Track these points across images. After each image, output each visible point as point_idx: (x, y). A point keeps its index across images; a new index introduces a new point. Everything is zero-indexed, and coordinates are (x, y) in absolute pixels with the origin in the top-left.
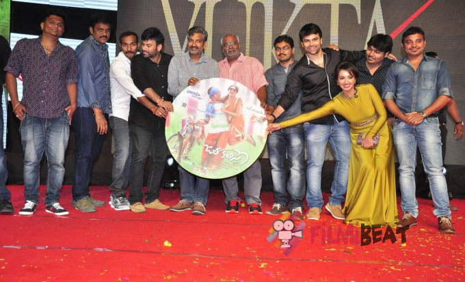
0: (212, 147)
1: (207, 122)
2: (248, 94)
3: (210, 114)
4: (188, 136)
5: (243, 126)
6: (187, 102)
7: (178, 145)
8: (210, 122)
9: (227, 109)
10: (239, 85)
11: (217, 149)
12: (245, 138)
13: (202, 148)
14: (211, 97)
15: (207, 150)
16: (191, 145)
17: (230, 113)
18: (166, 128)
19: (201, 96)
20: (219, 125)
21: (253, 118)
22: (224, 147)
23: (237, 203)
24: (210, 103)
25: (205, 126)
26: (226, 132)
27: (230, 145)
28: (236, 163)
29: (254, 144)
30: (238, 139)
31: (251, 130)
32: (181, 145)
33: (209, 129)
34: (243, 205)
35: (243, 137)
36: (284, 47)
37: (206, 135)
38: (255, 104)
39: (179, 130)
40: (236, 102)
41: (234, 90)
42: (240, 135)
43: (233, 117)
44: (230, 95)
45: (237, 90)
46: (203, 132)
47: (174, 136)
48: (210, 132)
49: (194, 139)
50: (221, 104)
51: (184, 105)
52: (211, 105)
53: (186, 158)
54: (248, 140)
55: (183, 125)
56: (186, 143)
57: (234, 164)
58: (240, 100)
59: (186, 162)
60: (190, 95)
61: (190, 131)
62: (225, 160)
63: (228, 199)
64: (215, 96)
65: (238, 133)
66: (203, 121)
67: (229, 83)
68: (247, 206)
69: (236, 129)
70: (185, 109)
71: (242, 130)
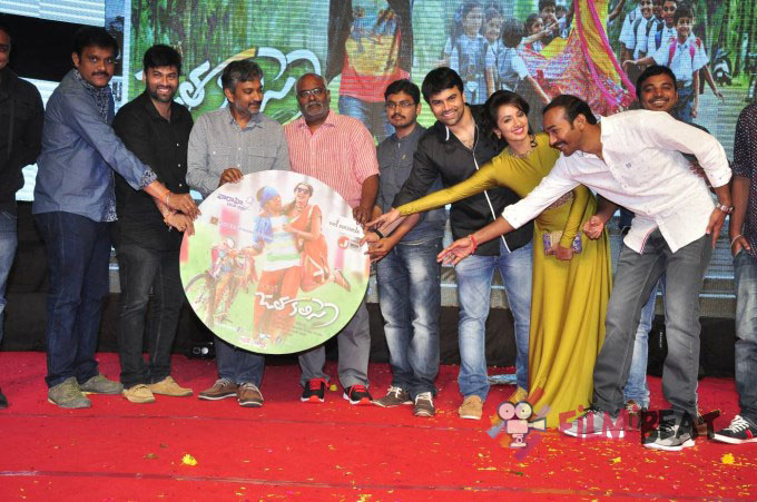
0: (271, 296)
1: (259, 251)
2: (331, 197)
3: (264, 236)
4: (225, 278)
5: (326, 255)
6: (218, 215)
7: (207, 295)
8: (264, 250)
9: (294, 225)
10: (313, 181)
11: (281, 300)
12: (331, 277)
13: (253, 299)
14: (263, 206)
15: (262, 303)
16: (233, 295)
17: (300, 232)
18: (182, 264)
19: (246, 205)
20: (281, 254)
21: (342, 240)
22: (293, 294)
23: (323, 384)
24: (262, 216)
25: (255, 258)
26: (295, 268)
27: (305, 290)
28: (317, 324)
29: (348, 288)
30: (318, 280)
31: (340, 263)
32: (213, 294)
33: (264, 264)
34: (334, 388)
35: (326, 276)
36: (402, 103)
37: (259, 276)
38: (345, 215)
39: (208, 266)
40: (310, 212)
41: (306, 192)
42: (322, 272)
43: (306, 240)
44: (298, 200)
45: (310, 191)
46: (253, 269)
47: (198, 278)
48: (265, 269)
49: (237, 283)
50: (283, 216)
51: (214, 221)
52: (264, 219)
53: (223, 319)
54: (335, 281)
55: (214, 258)
56: (223, 290)
57: (315, 324)
58: (316, 209)
59: (224, 326)
60: (224, 202)
61: (227, 268)
62: (297, 318)
63: (306, 376)
64: (271, 201)
65: (317, 270)
66: (251, 250)
67: (295, 178)
68: (342, 390)
69: (314, 263)
70: (217, 228)
71: (323, 262)
